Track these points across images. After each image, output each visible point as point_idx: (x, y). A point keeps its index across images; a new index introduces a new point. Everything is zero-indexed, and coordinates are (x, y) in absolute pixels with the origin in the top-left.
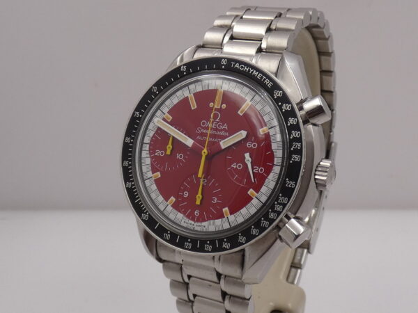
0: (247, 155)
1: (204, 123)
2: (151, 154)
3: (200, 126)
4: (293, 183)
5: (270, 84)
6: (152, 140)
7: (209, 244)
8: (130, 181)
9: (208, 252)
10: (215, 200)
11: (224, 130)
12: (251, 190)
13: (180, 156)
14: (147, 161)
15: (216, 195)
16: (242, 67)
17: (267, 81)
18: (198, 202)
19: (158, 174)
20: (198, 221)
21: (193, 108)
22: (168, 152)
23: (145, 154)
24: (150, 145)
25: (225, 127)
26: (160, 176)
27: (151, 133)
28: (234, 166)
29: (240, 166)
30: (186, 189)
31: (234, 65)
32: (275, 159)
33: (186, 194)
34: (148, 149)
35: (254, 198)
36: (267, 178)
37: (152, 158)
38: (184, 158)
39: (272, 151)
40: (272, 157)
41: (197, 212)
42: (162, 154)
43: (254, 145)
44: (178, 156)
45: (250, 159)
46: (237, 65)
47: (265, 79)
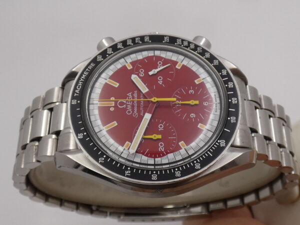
0: (151, 73)
1: (129, 112)
2: (164, 155)
3: (132, 114)
4: (165, 38)
5: (93, 65)
6: (151, 157)
7: (228, 84)
8: (194, 166)
9: (234, 84)
10: (191, 91)
11: (132, 95)
12: (177, 67)
13: (161, 127)
14: (171, 156)
15: (187, 91)
16: (79, 87)
17: (90, 67)
18: (197, 102)
19: (181, 143)
20: (212, 101)
21: (116, 124)
22: (160, 137)
23: (164, 160)
24: (155, 157)
25: (130, 94)
26: (183, 142)
27: (145, 159)
28: (160, 83)
29: (160, 78)
30: (188, 116)
31: (77, 93)
32: (150, 55)
33: (193, 115)
34: (160, 159)
35: (182, 64)
36: (165, 59)
37: (167, 153)
38: (162, 123)
39: (144, 59)
40: (148, 58)
41: (205, 104)
42: (161, 145)
43: (142, 71)
44: (161, 129)
45: (153, 70)
46: (77, 91)
47: (89, 69)
